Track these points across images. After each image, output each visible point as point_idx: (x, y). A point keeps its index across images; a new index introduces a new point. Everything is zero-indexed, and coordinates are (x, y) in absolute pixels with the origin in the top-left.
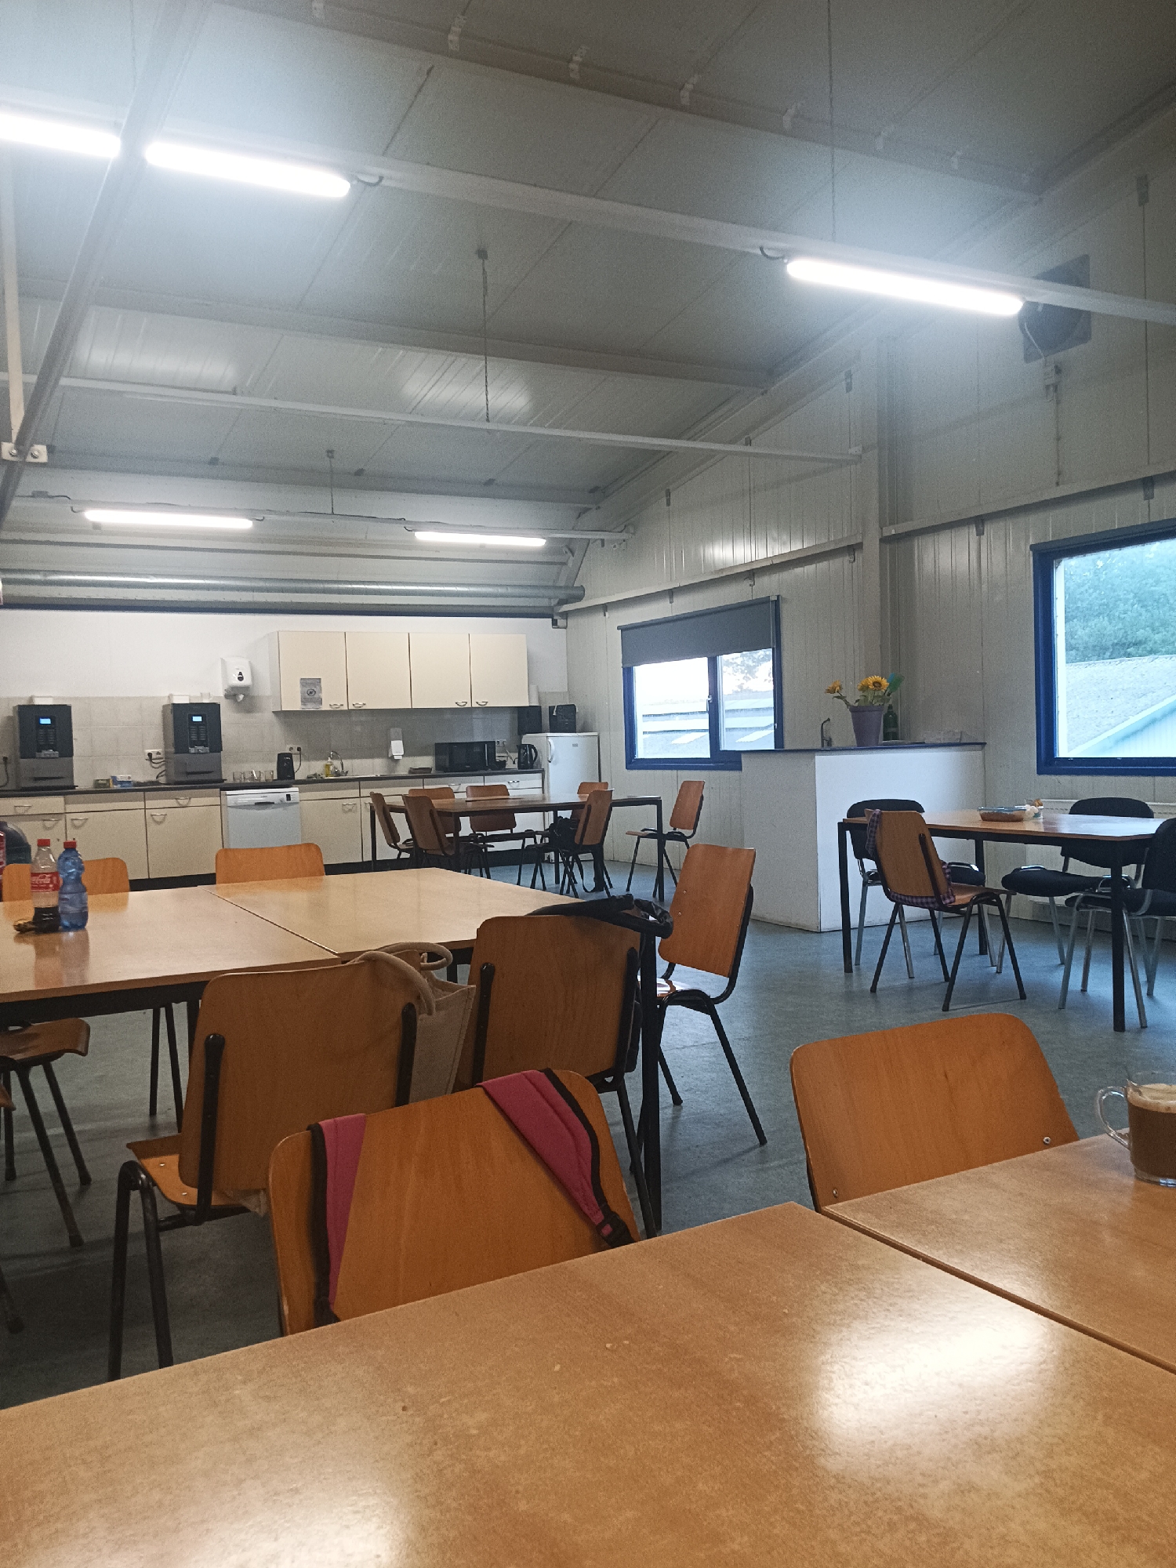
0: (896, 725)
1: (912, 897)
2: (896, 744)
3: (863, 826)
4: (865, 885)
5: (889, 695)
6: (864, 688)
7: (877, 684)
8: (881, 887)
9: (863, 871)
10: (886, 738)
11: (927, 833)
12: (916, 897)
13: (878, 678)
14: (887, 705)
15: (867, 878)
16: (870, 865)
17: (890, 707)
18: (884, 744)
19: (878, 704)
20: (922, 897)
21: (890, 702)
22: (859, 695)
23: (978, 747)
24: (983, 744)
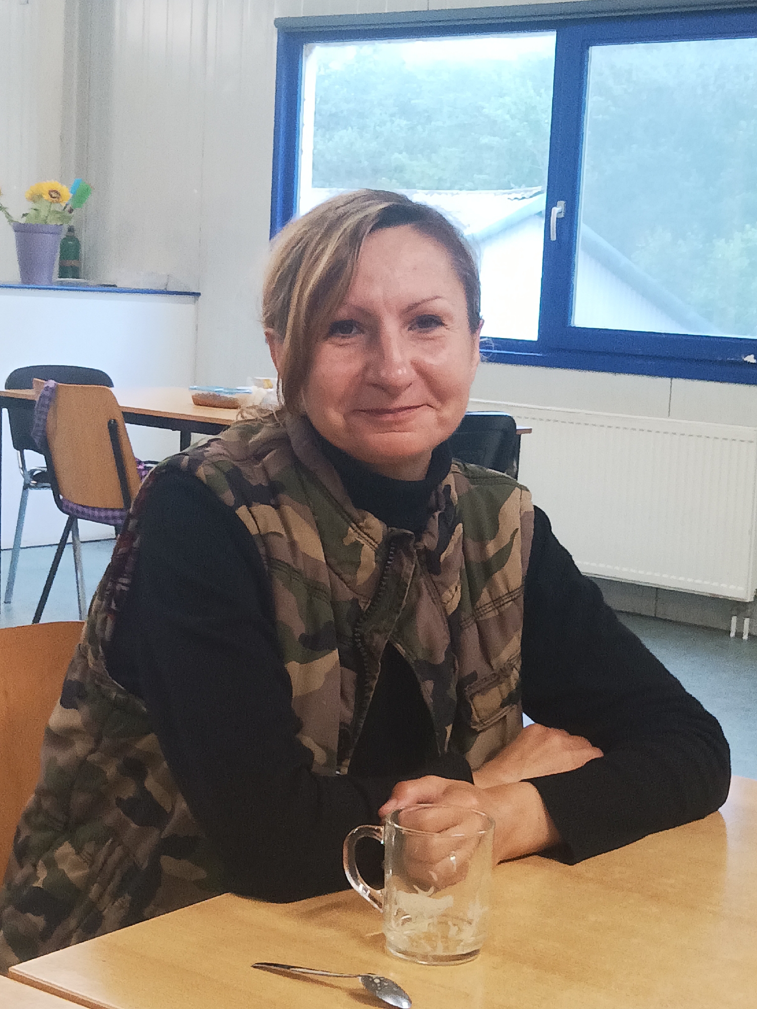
0: (77, 257)
1: (93, 509)
2: (77, 284)
3: (28, 404)
4: (26, 487)
5: (71, 211)
6: (36, 198)
7: (55, 195)
8: (50, 492)
9: (24, 467)
10: (63, 273)
11: (120, 419)
12: (99, 509)
13: (57, 186)
14: (66, 227)
15: (29, 478)
16: (36, 461)
17: (71, 230)
18: (62, 283)
19: (54, 223)
20: (106, 509)
21: (72, 223)
22: (27, 207)
23: (191, 298)
24: (199, 294)
